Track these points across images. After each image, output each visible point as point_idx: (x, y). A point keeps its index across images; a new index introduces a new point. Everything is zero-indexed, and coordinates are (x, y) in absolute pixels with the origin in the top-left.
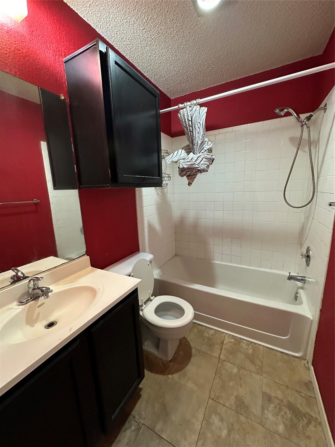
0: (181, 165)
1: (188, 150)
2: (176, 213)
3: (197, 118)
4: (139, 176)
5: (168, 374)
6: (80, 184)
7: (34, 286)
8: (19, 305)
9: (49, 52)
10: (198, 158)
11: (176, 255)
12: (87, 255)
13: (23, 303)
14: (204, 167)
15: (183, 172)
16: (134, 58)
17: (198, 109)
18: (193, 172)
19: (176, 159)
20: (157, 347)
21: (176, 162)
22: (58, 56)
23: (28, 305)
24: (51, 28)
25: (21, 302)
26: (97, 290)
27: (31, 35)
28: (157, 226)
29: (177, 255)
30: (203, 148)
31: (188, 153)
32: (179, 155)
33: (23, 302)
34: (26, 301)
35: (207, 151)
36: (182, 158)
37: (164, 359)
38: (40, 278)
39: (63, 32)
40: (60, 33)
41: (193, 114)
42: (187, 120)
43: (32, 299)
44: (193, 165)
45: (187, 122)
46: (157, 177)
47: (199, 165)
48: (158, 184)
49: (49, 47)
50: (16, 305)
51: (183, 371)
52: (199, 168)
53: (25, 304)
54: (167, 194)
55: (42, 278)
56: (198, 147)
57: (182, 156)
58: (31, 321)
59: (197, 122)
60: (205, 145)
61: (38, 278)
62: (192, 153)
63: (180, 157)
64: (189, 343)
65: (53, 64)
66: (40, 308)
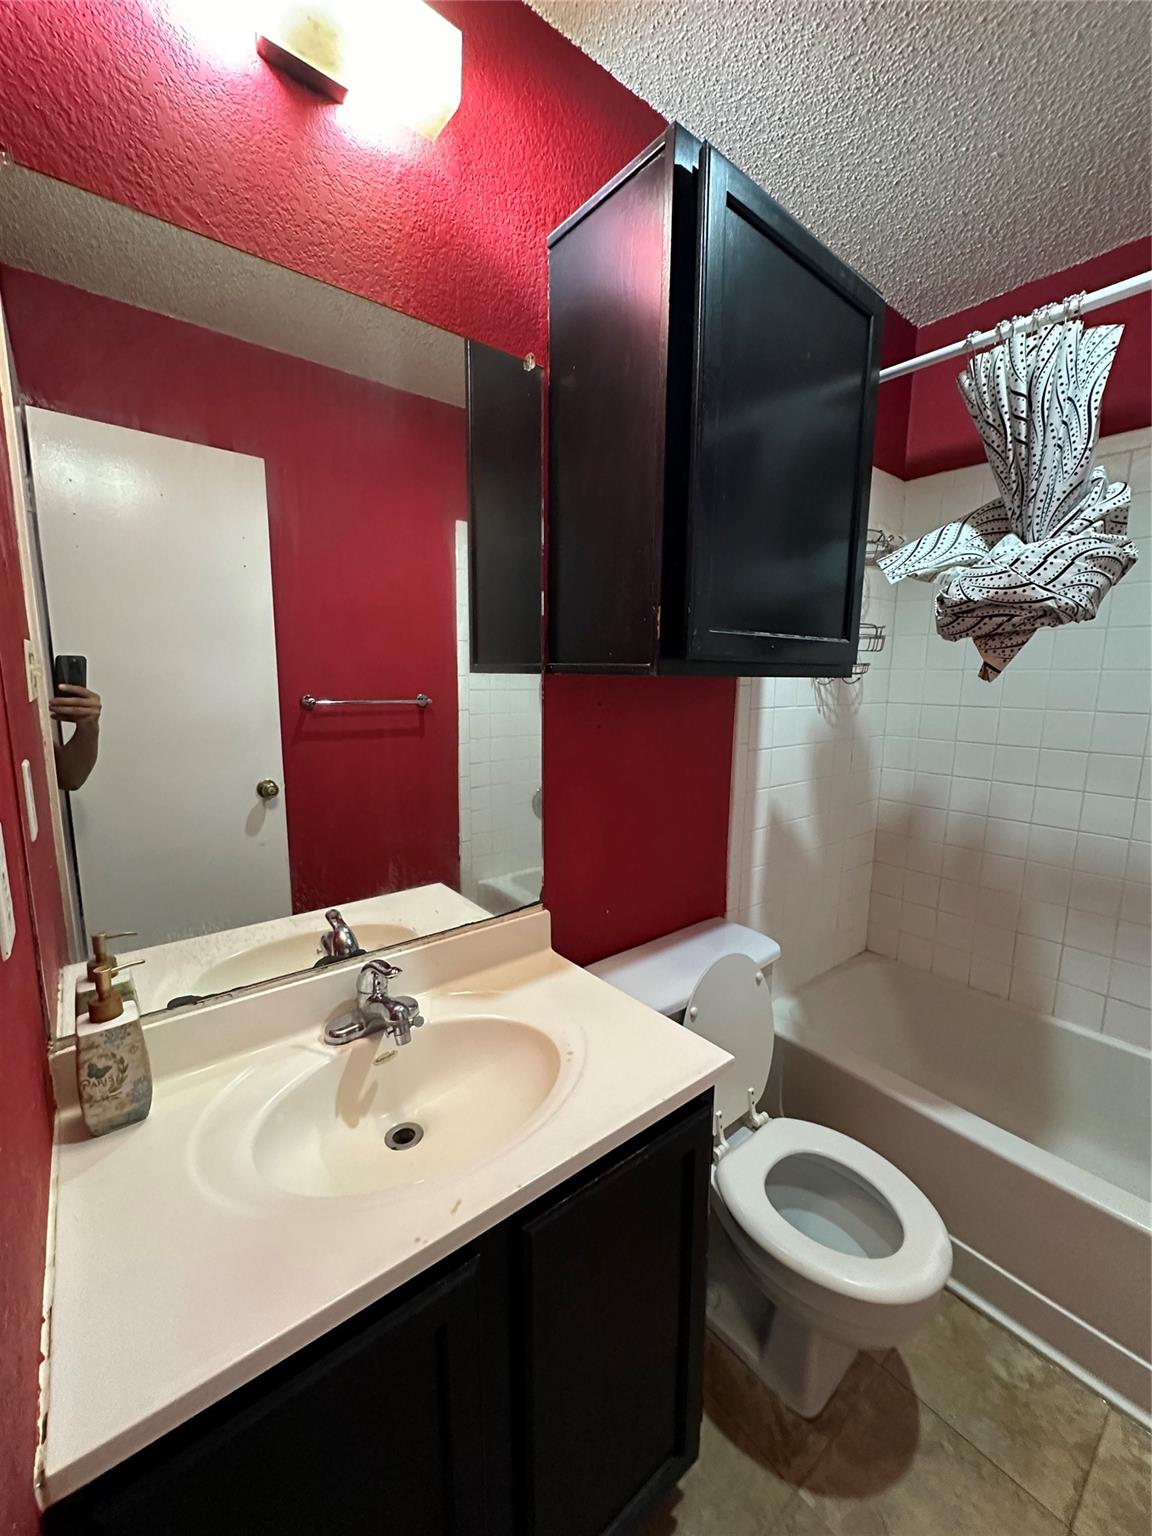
0: (953, 590)
1: (989, 527)
2: (890, 781)
3: (1064, 380)
4: (768, 634)
6: (552, 656)
7: (374, 991)
8: (327, 1043)
9: (507, 221)
10: (1050, 559)
11: (867, 950)
12: (545, 907)
13: (340, 1040)
14: (1080, 596)
15: (957, 618)
16: (791, 189)
17: (1071, 338)
18: (1016, 619)
19: (928, 565)
20: (762, 1333)
21: (929, 577)
22: (533, 229)
23: (350, 1050)
24: (524, 141)
25: (331, 1034)
26: (563, 1057)
27: (464, 177)
28: (804, 825)
29: (870, 951)
30: (1081, 511)
31: (992, 538)
32: (944, 548)
33: (338, 1036)
34: (348, 1033)
35: (1101, 522)
36: (959, 559)
38: (393, 971)
39: (559, 145)
40: (548, 151)
41: (1042, 364)
42: (1004, 394)
43: (362, 1032)
44: (1018, 590)
45: (1005, 401)
46: (836, 640)
47: (1049, 587)
48: (836, 664)
49: (509, 205)
50: (319, 1040)
52: (1050, 603)
53: (342, 1044)
54: (860, 704)
55: (399, 970)
56: (1053, 509)
57: (961, 549)
58: (351, 1105)
59: (1062, 397)
60: (1093, 495)
61: (388, 966)
62: (1012, 538)
63: (948, 555)
64: (907, 1376)
65: (516, 258)
66: (382, 1066)
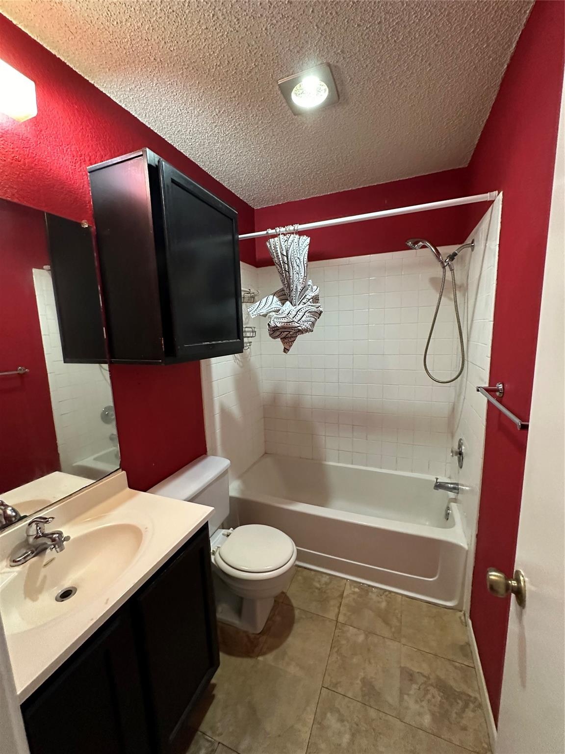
0: (272, 322)
1: (282, 297)
2: (265, 386)
3: (296, 253)
4: (208, 343)
5: (258, 656)
6: (112, 356)
7: (37, 533)
8: (12, 566)
9: (64, 159)
10: (298, 313)
11: (266, 453)
12: (123, 470)
13: (19, 563)
14: (307, 325)
15: (275, 332)
17: (296, 240)
18: (291, 333)
19: (264, 311)
20: (239, 612)
21: (265, 316)
22: (79, 163)
23: (28, 565)
24: (69, 123)
25: (14, 561)
26: (143, 530)
27: (39, 137)
28: (234, 408)
30: (306, 296)
31: (283, 301)
32: (269, 304)
33: (19, 561)
34: (24, 558)
35: (312, 300)
36: (273, 309)
37: (251, 630)
38: (50, 520)
39: (88, 126)
40: (82, 128)
41: (289, 247)
42: (280, 254)
43: (34, 554)
44: (290, 323)
45: (280, 257)
46: (235, 340)
47: (299, 322)
48: (237, 348)
49: (65, 152)
50: (6, 566)
51: (281, 648)
52: (300, 328)
53: (23, 564)
54: (251, 357)
55: (53, 518)
56: (298, 295)
57: (274, 306)
58: (32, 590)
59: (296, 258)
60: (309, 291)
61: (46, 518)
62: (288, 303)
63: (270, 308)
64: (290, 601)
65: (71, 176)
66: (47, 567)
